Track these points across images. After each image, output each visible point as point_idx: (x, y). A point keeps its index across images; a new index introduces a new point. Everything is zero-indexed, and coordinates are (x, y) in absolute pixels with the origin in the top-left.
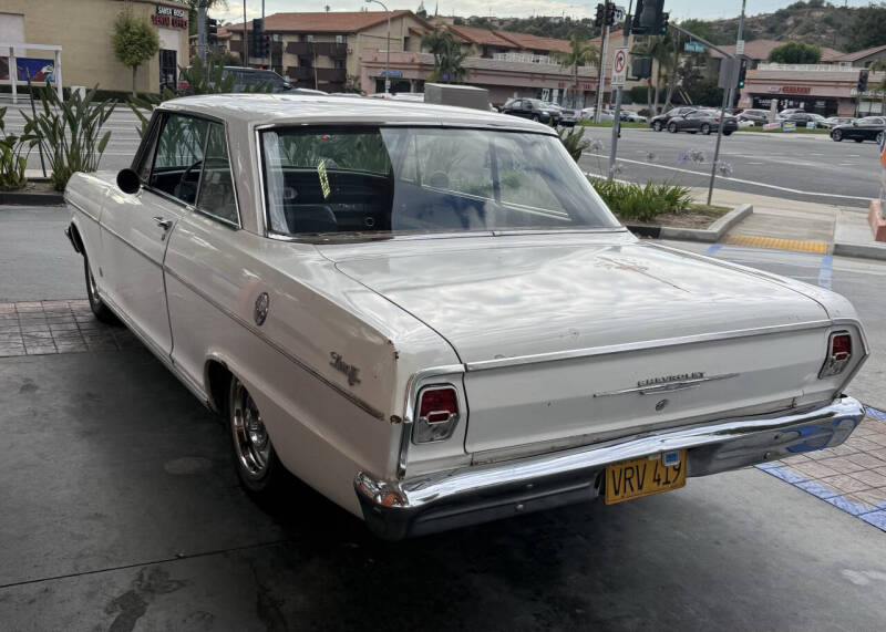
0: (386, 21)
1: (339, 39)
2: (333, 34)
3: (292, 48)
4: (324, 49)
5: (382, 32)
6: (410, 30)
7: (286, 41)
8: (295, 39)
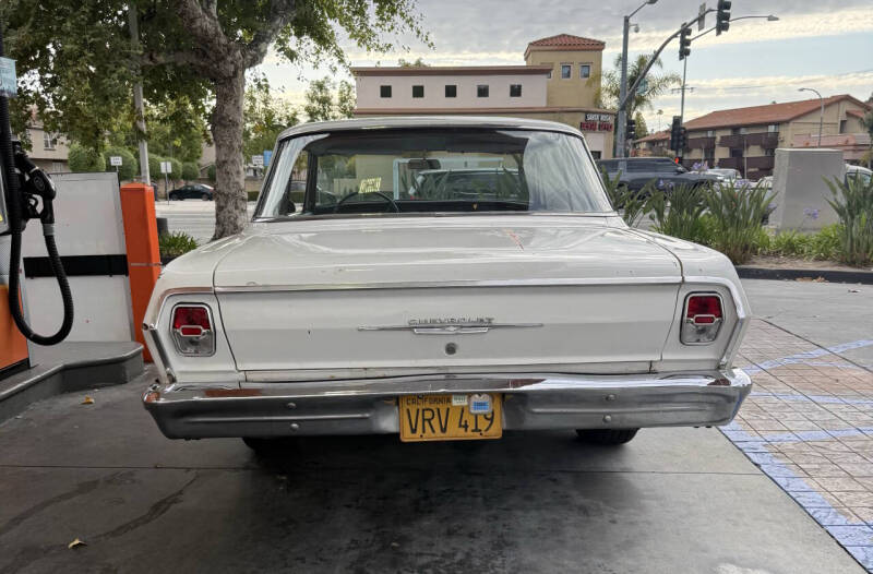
0: (820, 108)
1: (772, 129)
2: (767, 124)
3: (725, 142)
4: (755, 140)
5: (815, 118)
6: (848, 114)
7: (719, 135)
8: (728, 133)
